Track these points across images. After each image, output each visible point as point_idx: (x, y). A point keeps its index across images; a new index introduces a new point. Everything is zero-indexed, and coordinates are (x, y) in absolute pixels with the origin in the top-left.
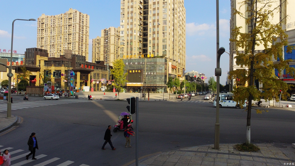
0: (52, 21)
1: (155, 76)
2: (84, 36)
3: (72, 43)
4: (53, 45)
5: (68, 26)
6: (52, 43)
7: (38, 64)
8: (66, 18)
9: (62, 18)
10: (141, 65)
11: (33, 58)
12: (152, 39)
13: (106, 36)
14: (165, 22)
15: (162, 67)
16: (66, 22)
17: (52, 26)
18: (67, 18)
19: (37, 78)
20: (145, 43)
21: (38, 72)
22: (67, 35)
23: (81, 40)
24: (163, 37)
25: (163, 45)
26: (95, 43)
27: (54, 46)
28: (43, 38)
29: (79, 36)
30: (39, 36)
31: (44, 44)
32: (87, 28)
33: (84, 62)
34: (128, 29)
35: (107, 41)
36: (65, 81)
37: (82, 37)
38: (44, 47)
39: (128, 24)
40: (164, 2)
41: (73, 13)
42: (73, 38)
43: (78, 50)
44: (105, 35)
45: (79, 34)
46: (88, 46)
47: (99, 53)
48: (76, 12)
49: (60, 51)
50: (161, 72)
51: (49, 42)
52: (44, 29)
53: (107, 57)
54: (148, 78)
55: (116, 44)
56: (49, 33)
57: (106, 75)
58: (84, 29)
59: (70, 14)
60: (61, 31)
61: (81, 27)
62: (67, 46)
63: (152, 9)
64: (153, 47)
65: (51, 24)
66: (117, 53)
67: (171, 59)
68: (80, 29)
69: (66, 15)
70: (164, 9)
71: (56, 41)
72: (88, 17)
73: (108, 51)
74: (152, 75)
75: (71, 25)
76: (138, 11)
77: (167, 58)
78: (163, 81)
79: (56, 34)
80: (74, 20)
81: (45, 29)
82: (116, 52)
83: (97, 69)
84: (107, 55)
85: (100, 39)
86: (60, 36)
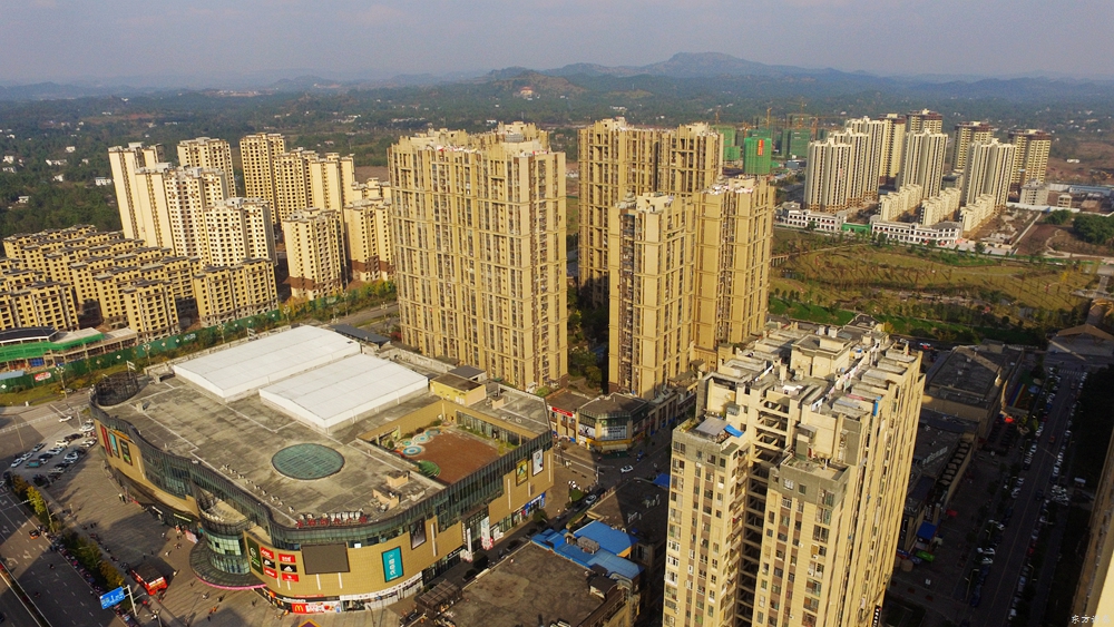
0: (435, 171)
3: (509, 271)
5: (491, 204)
8: (483, 173)
9: (467, 168)
13: (628, 238)
16: (484, 189)
18: (486, 177)
20: (744, 604)
22: (491, 237)
28: (413, 222)
31: (417, 245)
32: (559, 204)
34: (690, 577)
35: (630, 254)
38: (418, 254)
39: (691, 563)
41: (506, 164)
42: (512, 252)
43: (530, 293)
44: (625, 232)
45: (533, 237)
47: (604, 188)
48: (517, 161)
49: (473, 283)
51: (431, 241)
52: (411, 194)
56: (430, 212)
58: (549, 213)
59: (497, 162)
60: (470, 215)
61: (538, 210)
65: (435, 179)
68: (532, 219)
69: (483, 166)
75: (502, 205)
80: (510, 188)
81: (414, 194)
84: (631, 306)
86: (468, 234)
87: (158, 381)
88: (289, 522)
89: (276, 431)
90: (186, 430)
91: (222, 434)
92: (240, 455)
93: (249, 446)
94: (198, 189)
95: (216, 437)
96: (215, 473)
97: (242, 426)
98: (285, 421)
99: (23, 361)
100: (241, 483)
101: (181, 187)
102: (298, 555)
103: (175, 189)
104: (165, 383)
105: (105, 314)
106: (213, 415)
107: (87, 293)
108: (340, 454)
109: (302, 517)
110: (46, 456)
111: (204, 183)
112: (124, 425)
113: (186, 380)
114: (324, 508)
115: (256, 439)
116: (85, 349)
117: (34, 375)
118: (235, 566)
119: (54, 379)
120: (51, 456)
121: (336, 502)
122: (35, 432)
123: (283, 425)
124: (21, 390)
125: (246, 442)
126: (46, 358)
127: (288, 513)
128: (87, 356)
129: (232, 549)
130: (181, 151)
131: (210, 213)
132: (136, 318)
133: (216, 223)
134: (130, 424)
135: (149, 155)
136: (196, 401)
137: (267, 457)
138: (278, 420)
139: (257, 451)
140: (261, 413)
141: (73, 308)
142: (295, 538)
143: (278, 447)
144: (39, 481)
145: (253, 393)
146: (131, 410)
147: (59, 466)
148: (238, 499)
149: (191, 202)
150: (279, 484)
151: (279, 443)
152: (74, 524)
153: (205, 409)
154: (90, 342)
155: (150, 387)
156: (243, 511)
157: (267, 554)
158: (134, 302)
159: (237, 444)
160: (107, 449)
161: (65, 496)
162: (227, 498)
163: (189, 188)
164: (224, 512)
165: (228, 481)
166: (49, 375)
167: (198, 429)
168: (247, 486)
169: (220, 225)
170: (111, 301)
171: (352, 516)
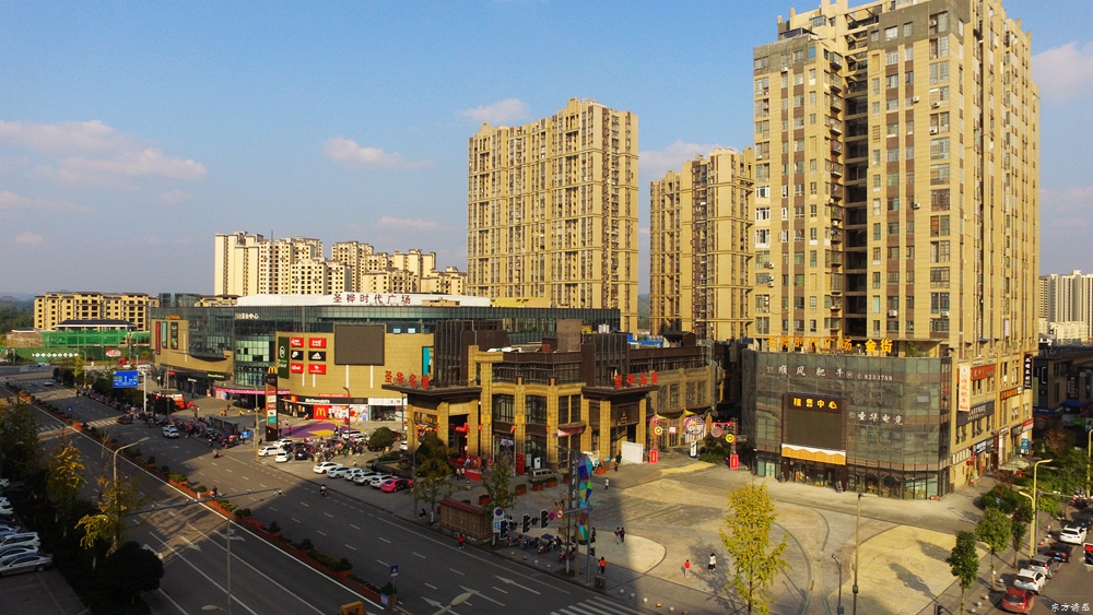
0: (512, 146)
1: (896, 432)
2: (622, 193)
3: (580, 221)
4: (518, 228)
5: (564, 159)
6: (515, 222)
7: (472, 376)
8: (558, 132)
9: (544, 133)
10: (841, 382)
11: (458, 355)
12: (885, 267)
13: (700, 188)
14: (941, 199)
15: (928, 394)
16: (558, 147)
17: (515, 162)
18: (561, 135)
19: (472, 423)
20: (855, 271)
21: (474, 402)
22: (564, 193)
23: (610, 205)
24: (934, 259)
25: (935, 296)
26: (659, 196)
27: (521, 231)
28: (487, 203)
29: (605, 192)
30: (473, 198)
31: (490, 224)
32: (632, 161)
33: (623, 357)
34: (785, 225)
35: (703, 203)
36: (561, 433)
37: (613, 195)
38: (490, 234)
39: (785, 204)
40: (935, 111)
41: (580, 116)
42: (583, 202)
43: (600, 244)
44: (697, 183)
45: (605, 186)
46: (634, 226)
47: (676, 234)
48: (591, 109)
49: (543, 247)
50: (924, 413)
51: (504, 218)
52: (488, 175)
53: (705, 265)
54: (869, 436)
55: (738, 215)
56: (505, 188)
57: (705, 382)
58: (622, 168)
59: (572, 117)
60: (543, 178)
61: (610, 161)
62: (563, 232)
63: (882, 145)
64: (890, 298)
65: (512, 154)
66: (742, 248)
67: (968, 344)
68: (605, 168)
69: (558, 124)
70: (937, 142)
71: (529, 212)
72: (634, 120)
73: (709, 241)
74: (883, 426)
75: (576, 157)
76: (824, 150)
77: (952, 350)
78: (933, 452)
79: (528, 189)
80: (584, 137)
81: (491, 175)
82: (739, 244)
83: (671, 368)
84: (704, 258)
85: (678, 183)
86: (540, 196)
94: (289, 254)
101: (274, 251)
103: (268, 252)
117: (106, 350)
124: (90, 359)
129: (260, 352)
131: (295, 265)
133: (299, 275)
142: (330, 316)
149: (280, 266)
163: (280, 252)
166: (118, 354)
169: (303, 277)
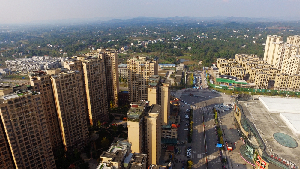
87: (254, 99)
88: (269, 153)
89: (280, 127)
90: (255, 115)
91: (264, 120)
92: (265, 128)
93: (269, 127)
94: (288, 51)
95: (261, 120)
96: (256, 129)
97: (270, 121)
98: (284, 125)
99: (228, 83)
100: (262, 136)
101: (284, 49)
102: (268, 164)
103: (281, 49)
104: (255, 100)
105: (250, 78)
106: (264, 114)
107: (248, 72)
108: (297, 143)
109: (274, 155)
110: (223, 107)
111: (291, 49)
112: (241, 107)
113: (261, 102)
114: (283, 156)
115: (272, 126)
116: (241, 85)
117: (229, 87)
118: (250, 156)
119: (232, 90)
120: (224, 107)
121: (288, 157)
122: (223, 100)
123: (283, 126)
124: (225, 90)
125: (269, 125)
126: (233, 84)
127: (270, 151)
128: (241, 87)
129: (251, 151)
130: (288, 39)
131: (289, 58)
132: (257, 81)
134: (242, 107)
135: (278, 39)
136: (261, 109)
137: (273, 132)
138: (282, 124)
139: (271, 129)
140: (278, 119)
141: (243, 74)
142: (269, 159)
143: (278, 131)
144: (219, 112)
145: (278, 113)
146: (244, 104)
147: (224, 110)
148: (259, 139)
149: (285, 54)
150: (272, 142)
151: (279, 130)
152: (221, 124)
153: (262, 111)
154: (244, 84)
155: (251, 100)
156: (259, 143)
157: (259, 158)
158: (258, 77)
159: (266, 125)
160: (235, 111)
161: (222, 117)
162: (256, 137)
163: (286, 50)
164: (254, 141)
165: (258, 133)
166: (231, 88)
167: (258, 116)
168: (263, 137)
169: (291, 62)
170: (252, 75)
171: (291, 164)
